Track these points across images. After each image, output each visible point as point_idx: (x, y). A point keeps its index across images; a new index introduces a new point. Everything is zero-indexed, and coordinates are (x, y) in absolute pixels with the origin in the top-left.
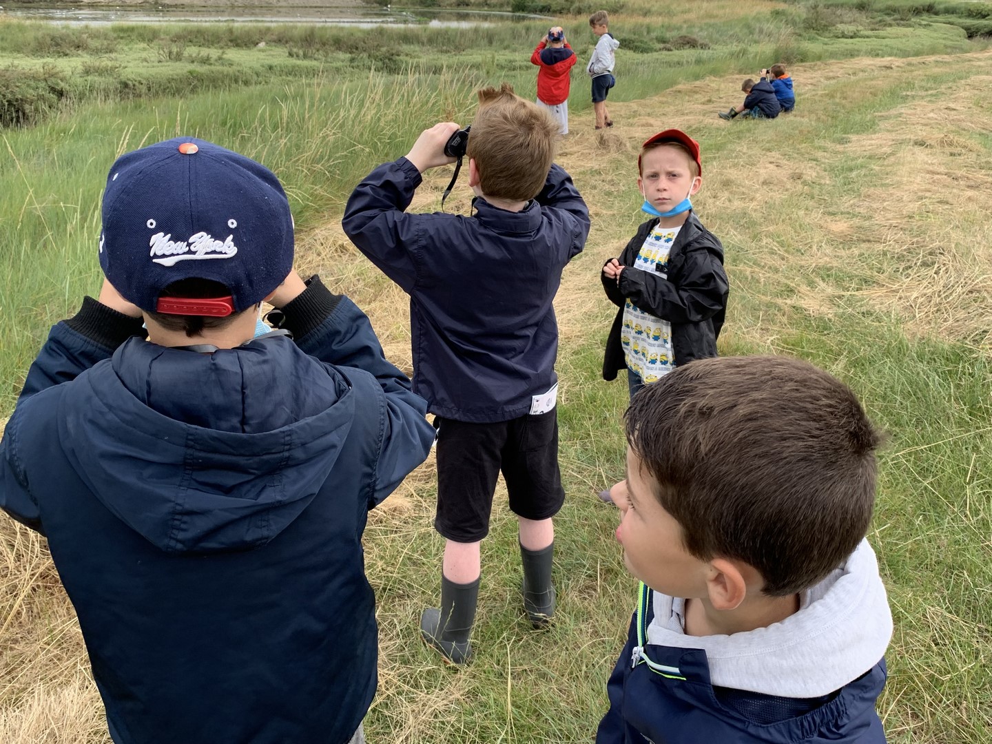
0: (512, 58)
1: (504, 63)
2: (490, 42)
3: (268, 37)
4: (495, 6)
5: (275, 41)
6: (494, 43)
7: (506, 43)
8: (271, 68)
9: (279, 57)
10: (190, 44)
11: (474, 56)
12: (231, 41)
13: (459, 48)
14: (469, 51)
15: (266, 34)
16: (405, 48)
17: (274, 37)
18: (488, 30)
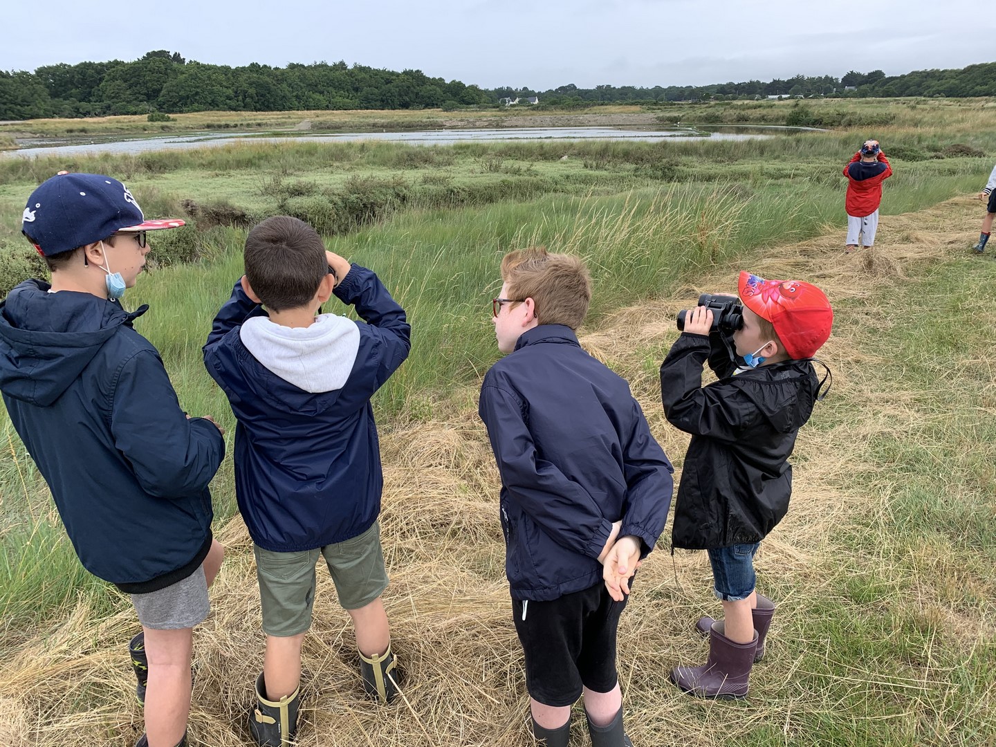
0: (780, 167)
1: (772, 171)
2: (762, 153)
3: (570, 152)
4: (771, 120)
5: (575, 155)
6: (765, 154)
7: (776, 154)
8: (568, 177)
9: (576, 168)
10: (509, 158)
11: (745, 166)
12: (541, 155)
13: (732, 159)
14: (741, 161)
15: (569, 149)
16: (684, 159)
17: (576, 151)
18: (761, 142)
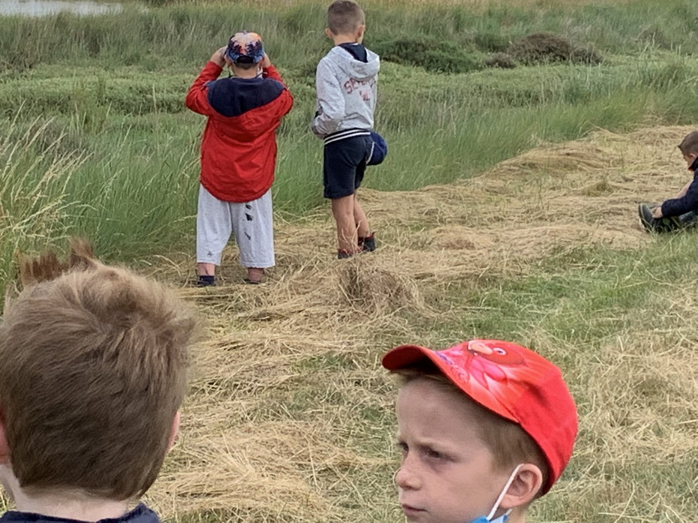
0: (144, 84)
1: (126, 96)
2: (94, 48)
6: (103, 51)
7: (131, 51)
11: (56, 80)
13: (20, 62)
14: (44, 68)
